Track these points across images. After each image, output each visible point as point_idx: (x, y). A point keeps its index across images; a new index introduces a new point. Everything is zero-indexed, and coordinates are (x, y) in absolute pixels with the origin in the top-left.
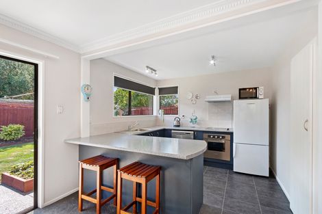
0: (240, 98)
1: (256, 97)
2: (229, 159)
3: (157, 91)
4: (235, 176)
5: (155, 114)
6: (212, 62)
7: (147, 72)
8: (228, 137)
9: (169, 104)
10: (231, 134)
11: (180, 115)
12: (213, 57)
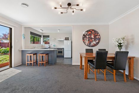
0: (66, 40)
1: (69, 40)
2: (63, 55)
3: (42, 36)
4: (65, 59)
5: (41, 44)
6: (59, 31)
7: (41, 31)
8: (63, 49)
9: (46, 41)
10: (64, 49)
11: (50, 44)
12: (59, 30)
